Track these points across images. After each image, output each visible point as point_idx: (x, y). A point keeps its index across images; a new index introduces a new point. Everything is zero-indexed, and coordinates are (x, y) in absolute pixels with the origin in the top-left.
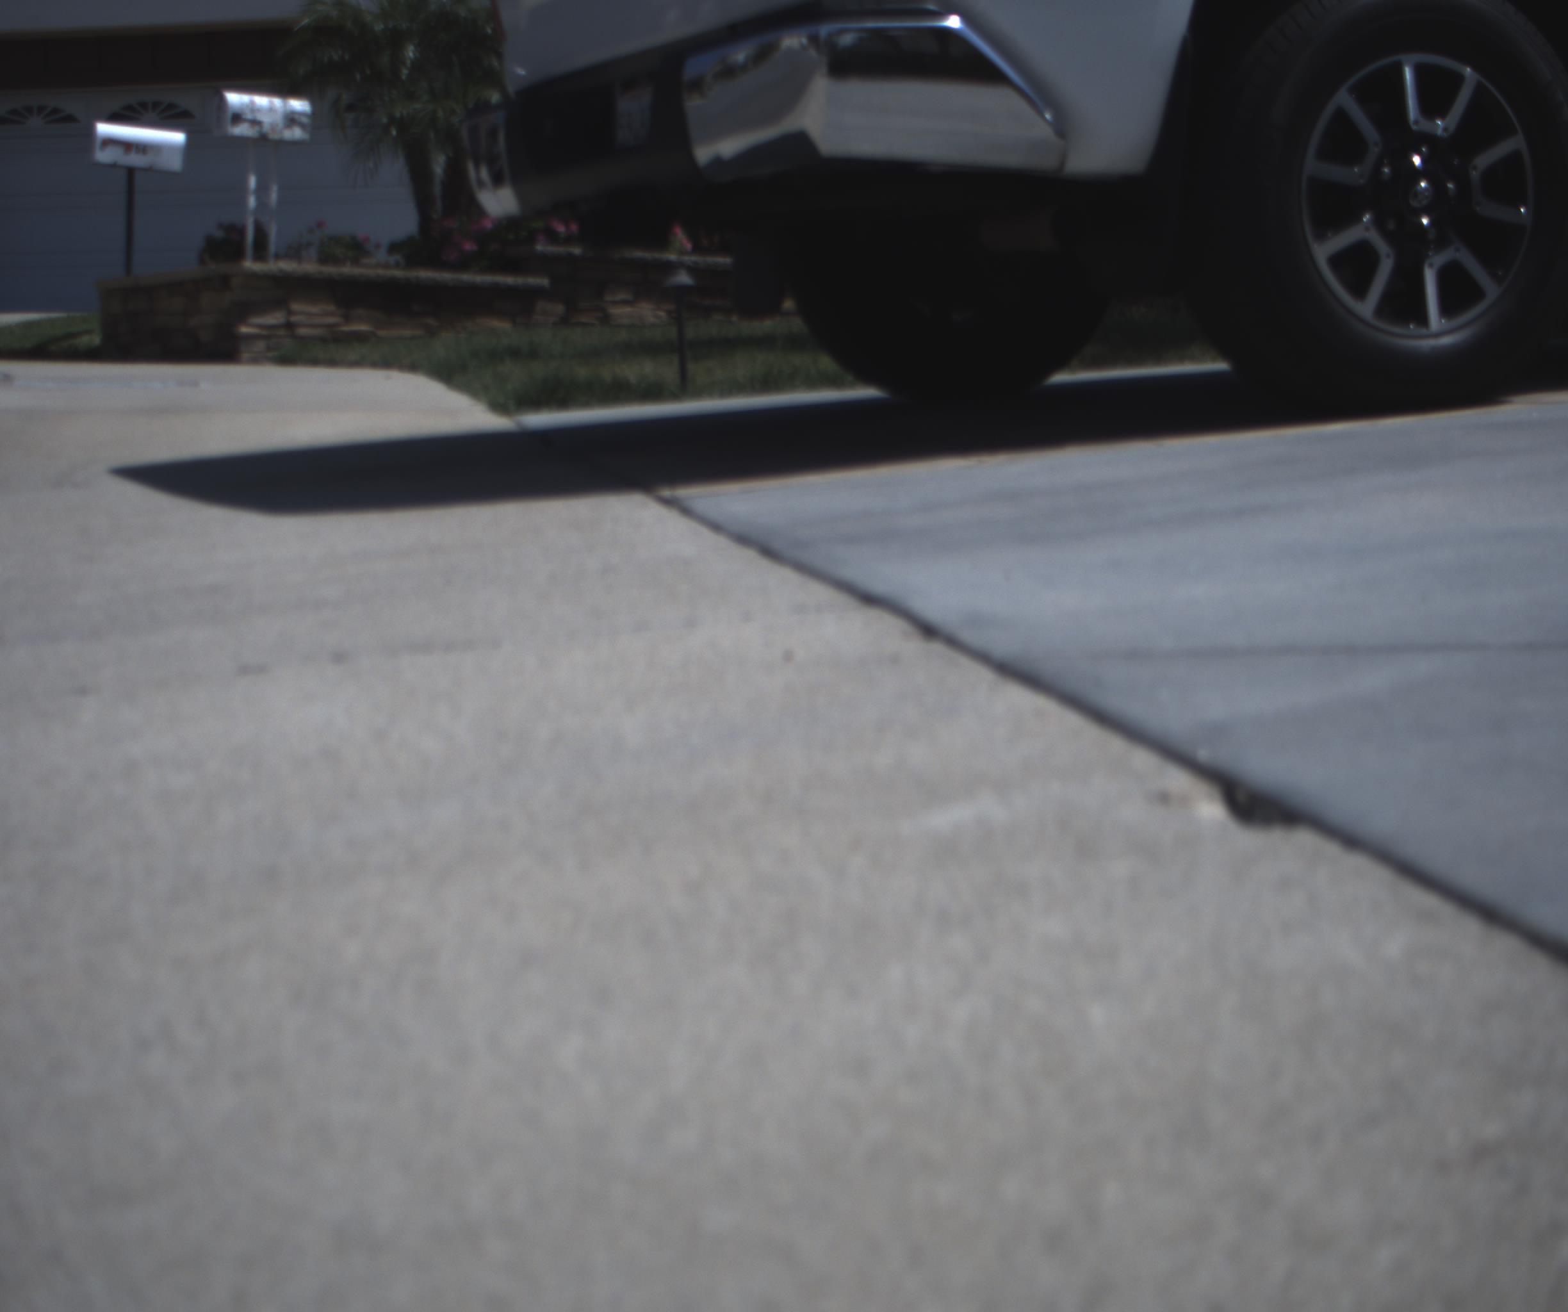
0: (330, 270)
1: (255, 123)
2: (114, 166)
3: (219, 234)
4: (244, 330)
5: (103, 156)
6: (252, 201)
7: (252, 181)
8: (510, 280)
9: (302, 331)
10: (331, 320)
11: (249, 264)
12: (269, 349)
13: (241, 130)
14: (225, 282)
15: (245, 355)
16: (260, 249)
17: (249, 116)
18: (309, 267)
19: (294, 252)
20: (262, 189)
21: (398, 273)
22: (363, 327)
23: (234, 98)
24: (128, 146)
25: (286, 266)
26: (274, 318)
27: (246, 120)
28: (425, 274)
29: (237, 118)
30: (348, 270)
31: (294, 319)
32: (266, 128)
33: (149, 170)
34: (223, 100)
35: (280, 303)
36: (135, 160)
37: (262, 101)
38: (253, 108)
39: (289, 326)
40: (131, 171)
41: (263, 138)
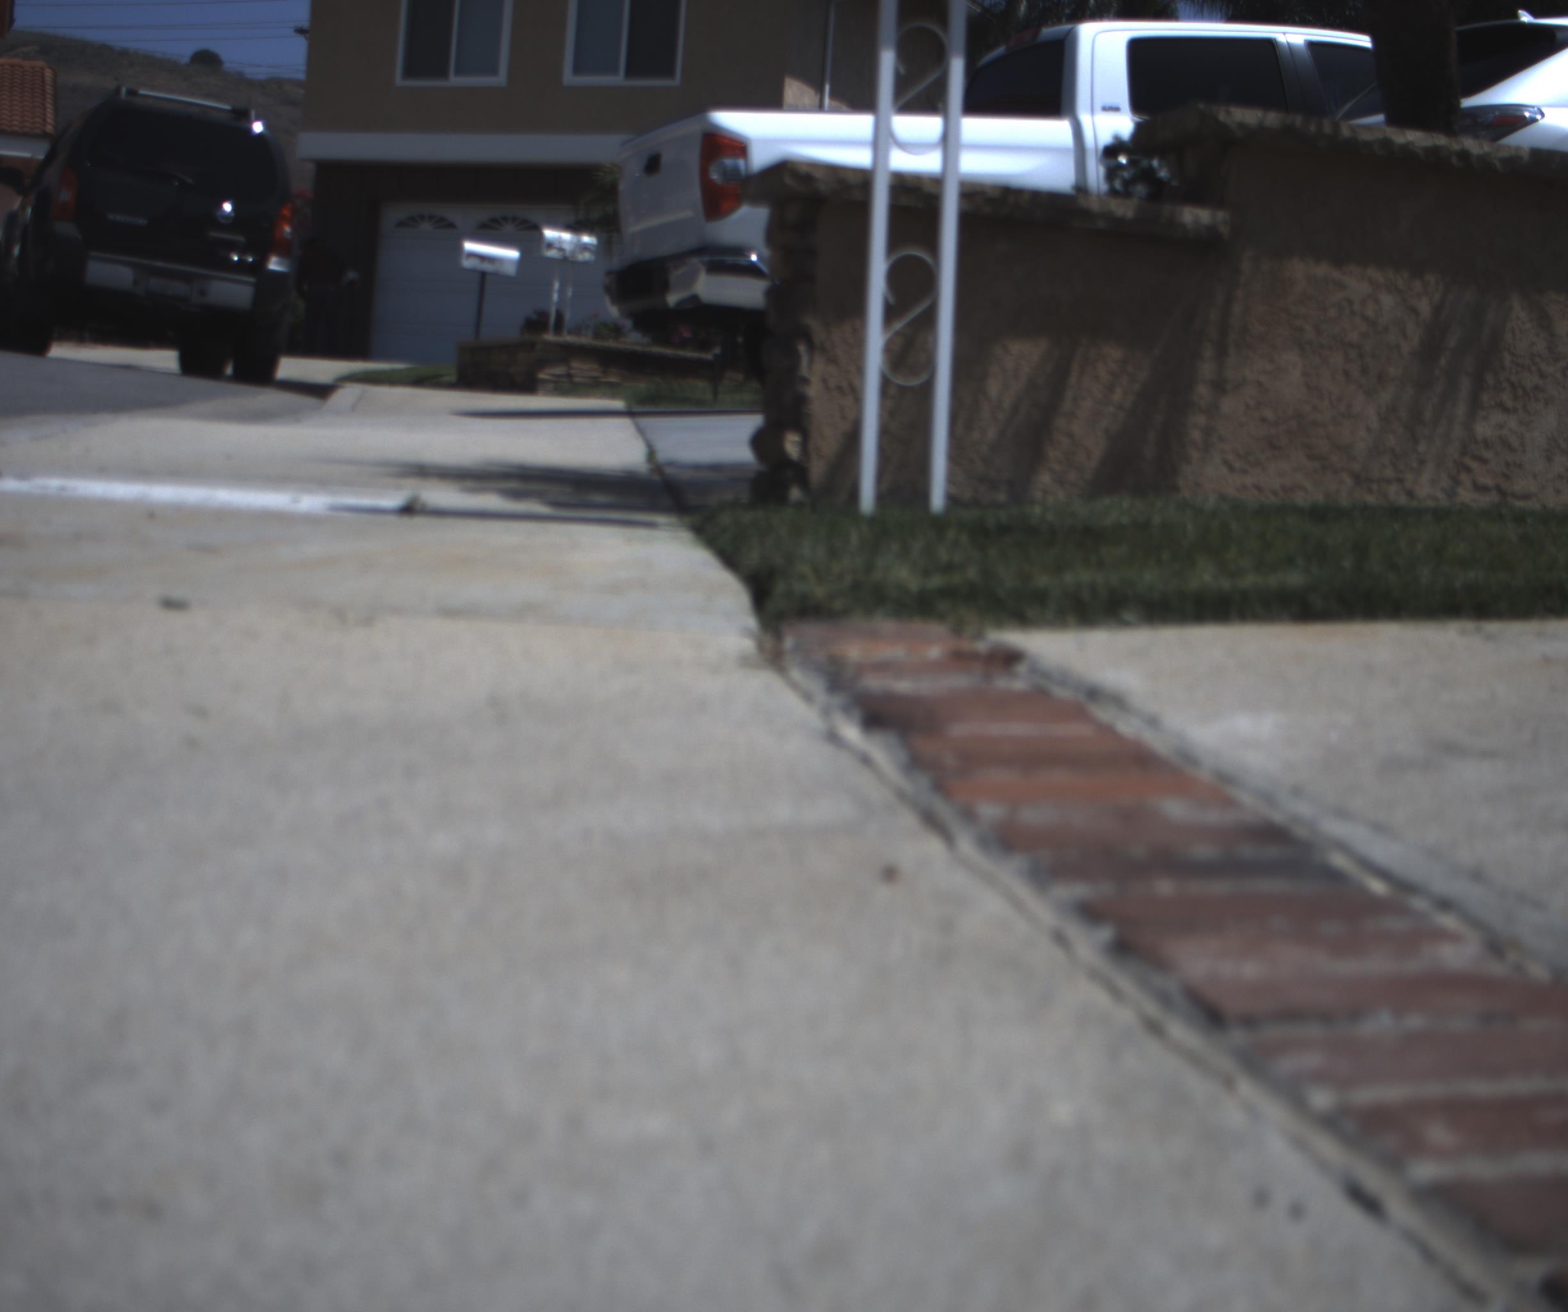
0: (599, 343)
1: (561, 250)
2: (473, 271)
3: (534, 317)
4: (542, 376)
5: (467, 263)
6: (555, 297)
7: (556, 285)
9: (577, 380)
10: (595, 374)
12: (556, 387)
13: (552, 253)
14: (532, 346)
16: (558, 327)
17: (557, 245)
18: (586, 340)
19: (577, 330)
20: (562, 291)
22: (613, 379)
23: (549, 234)
24: (483, 258)
25: (569, 339)
26: (560, 370)
27: (555, 248)
29: (550, 245)
30: (611, 344)
31: (573, 372)
32: (568, 254)
33: (496, 274)
34: (541, 235)
35: (565, 361)
36: (487, 267)
37: (566, 236)
38: (560, 240)
39: (569, 376)
40: (483, 275)
41: (565, 260)
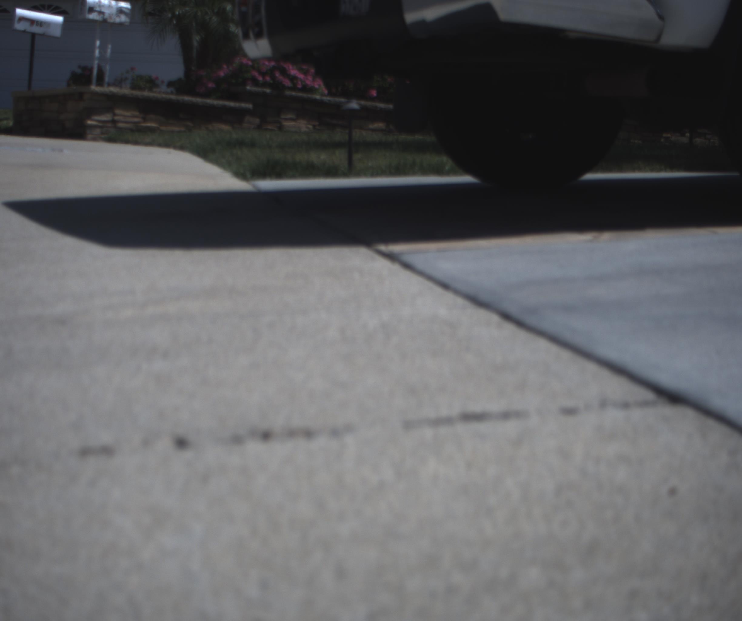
0: (137, 93)
1: (101, 13)
2: (24, 32)
3: (79, 71)
4: (89, 122)
5: (19, 26)
6: (97, 54)
7: (98, 43)
8: (232, 104)
9: (120, 125)
10: (136, 120)
11: (94, 88)
12: (102, 133)
13: (93, 16)
14: (81, 96)
15: (89, 136)
16: (100, 80)
17: (98, 9)
18: (126, 91)
19: (118, 82)
20: (103, 48)
21: (173, 97)
22: (153, 125)
24: (32, 22)
25: (114, 90)
26: (106, 117)
27: (96, 11)
28: (187, 98)
29: (91, 9)
30: (146, 94)
31: (116, 118)
32: (106, 16)
33: (43, 35)
35: (109, 109)
36: (36, 29)
37: (105, 1)
39: (114, 122)
40: (33, 35)
41: (105, 21)
